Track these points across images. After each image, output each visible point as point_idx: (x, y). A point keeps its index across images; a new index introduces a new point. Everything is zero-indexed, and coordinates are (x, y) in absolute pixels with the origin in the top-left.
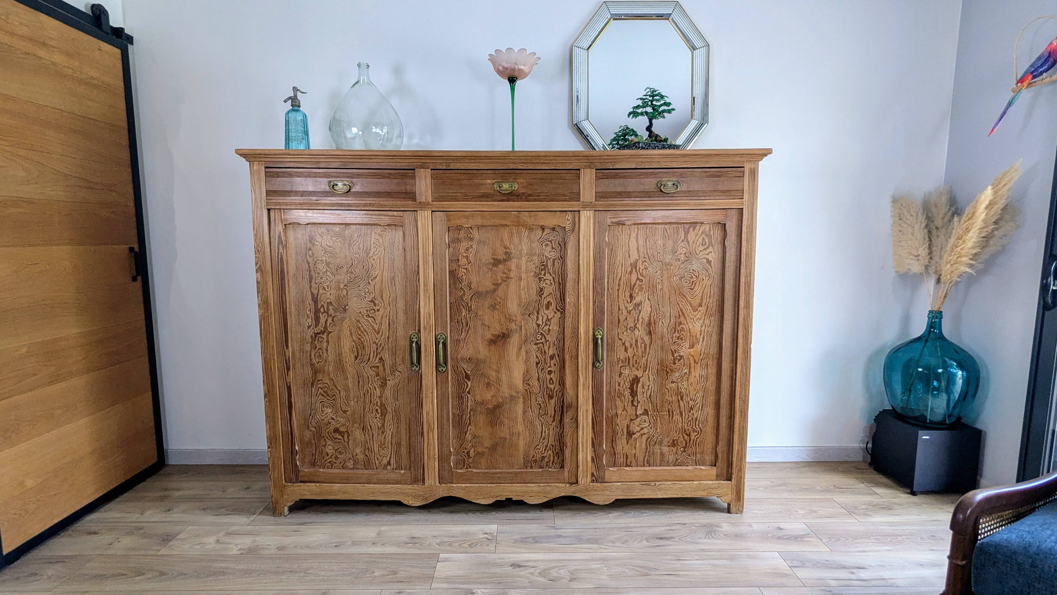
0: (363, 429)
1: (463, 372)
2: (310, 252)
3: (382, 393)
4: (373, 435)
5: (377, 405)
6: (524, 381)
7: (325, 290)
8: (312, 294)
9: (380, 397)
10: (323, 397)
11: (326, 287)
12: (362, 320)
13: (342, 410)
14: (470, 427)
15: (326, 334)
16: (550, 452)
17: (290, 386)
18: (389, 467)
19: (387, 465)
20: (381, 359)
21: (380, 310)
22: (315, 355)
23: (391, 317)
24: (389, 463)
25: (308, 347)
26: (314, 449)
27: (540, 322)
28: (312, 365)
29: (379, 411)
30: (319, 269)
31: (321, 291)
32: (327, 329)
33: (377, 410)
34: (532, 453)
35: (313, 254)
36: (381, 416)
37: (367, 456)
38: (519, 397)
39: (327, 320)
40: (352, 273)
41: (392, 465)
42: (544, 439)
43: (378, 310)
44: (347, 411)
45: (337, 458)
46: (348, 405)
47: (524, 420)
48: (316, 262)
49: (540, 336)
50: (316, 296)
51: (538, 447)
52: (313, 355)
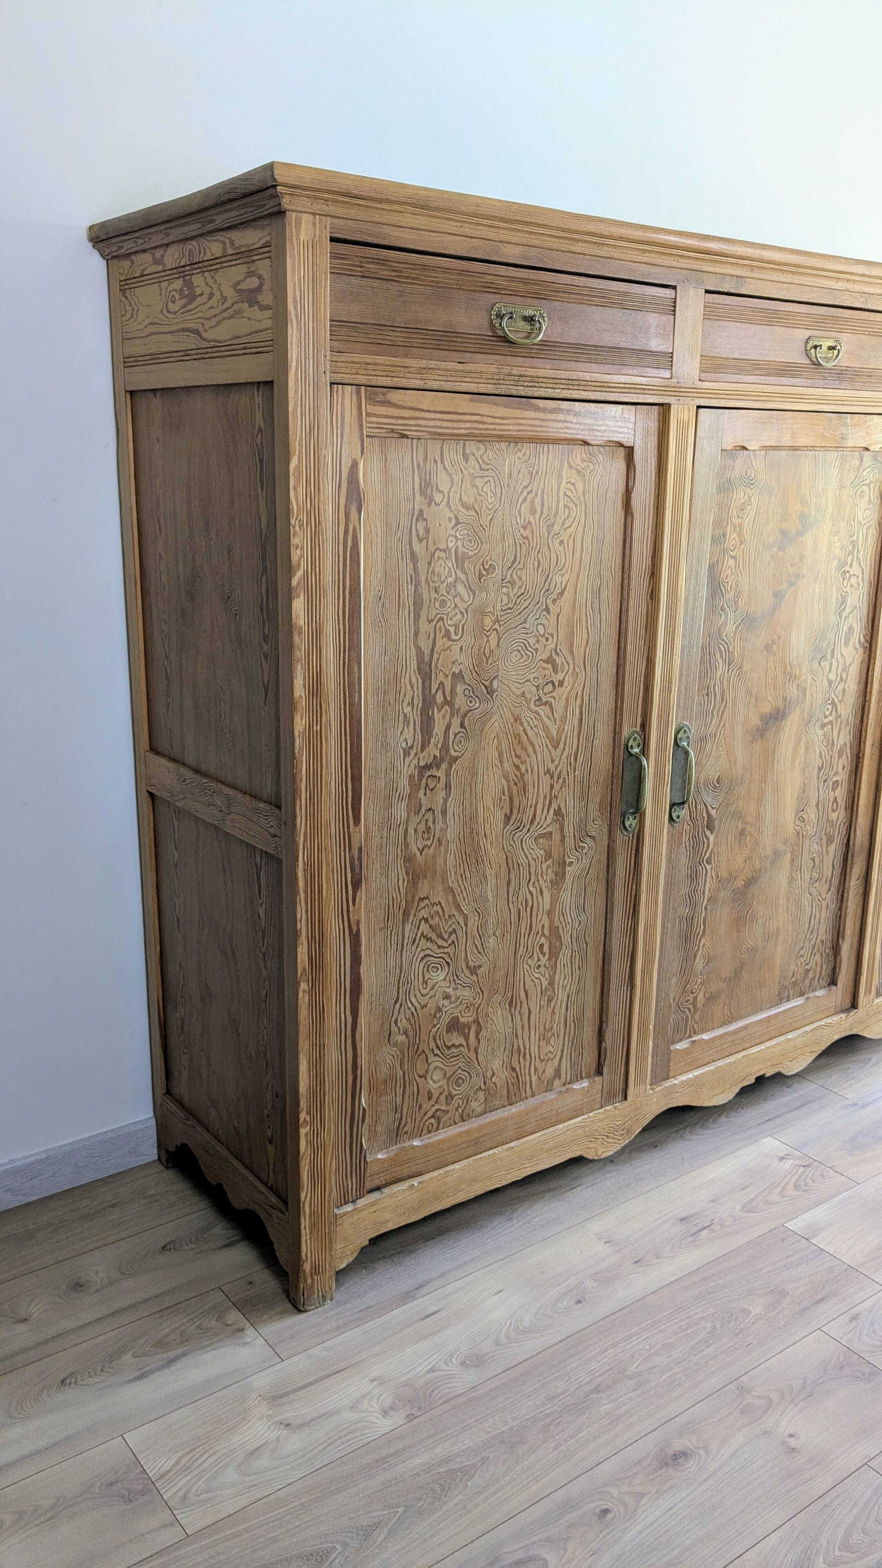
0: (511, 1004)
1: (705, 815)
2: (421, 526)
3: (554, 901)
4: (530, 1013)
5: (543, 935)
6: (797, 813)
7: (450, 639)
8: (420, 652)
9: (550, 913)
10: (429, 944)
11: (452, 629)
12: (525, 716)
13: (468, 967)
14: (703, 941)
15: (444, 766)
16: (818, 957)
17: (358, 931)
18: (557, 1082)
19: (554, 1079)
20: (558, 813)
21: (566, 684)
22: (415, 830)
23: (586, 698)
24: (557, 1073)
25: (400, 811)
26: (399, 1092)
27: (832, 677)
28: (408, 859)
29: (546, 949)
30: (439, 575)
31: (439, 643)
32: (447, 751)
33: (542, 945)
34: (792, 967)
35: (427, 530)
36: (550, 959)
37: (514, 1069)
38: (785, 852)
39: (448, 727)
40: (512, 583)
41: (563, 1076)
42: (812, 933)
43: (561, 683)
44: (480, 966)
45: (450, 1098)
46: (481, 950)
47: (788, 899)
48: (433, 555)
49: (830, 707)
50: (427, 658)
51: (802, 953)
52: (411, 831)
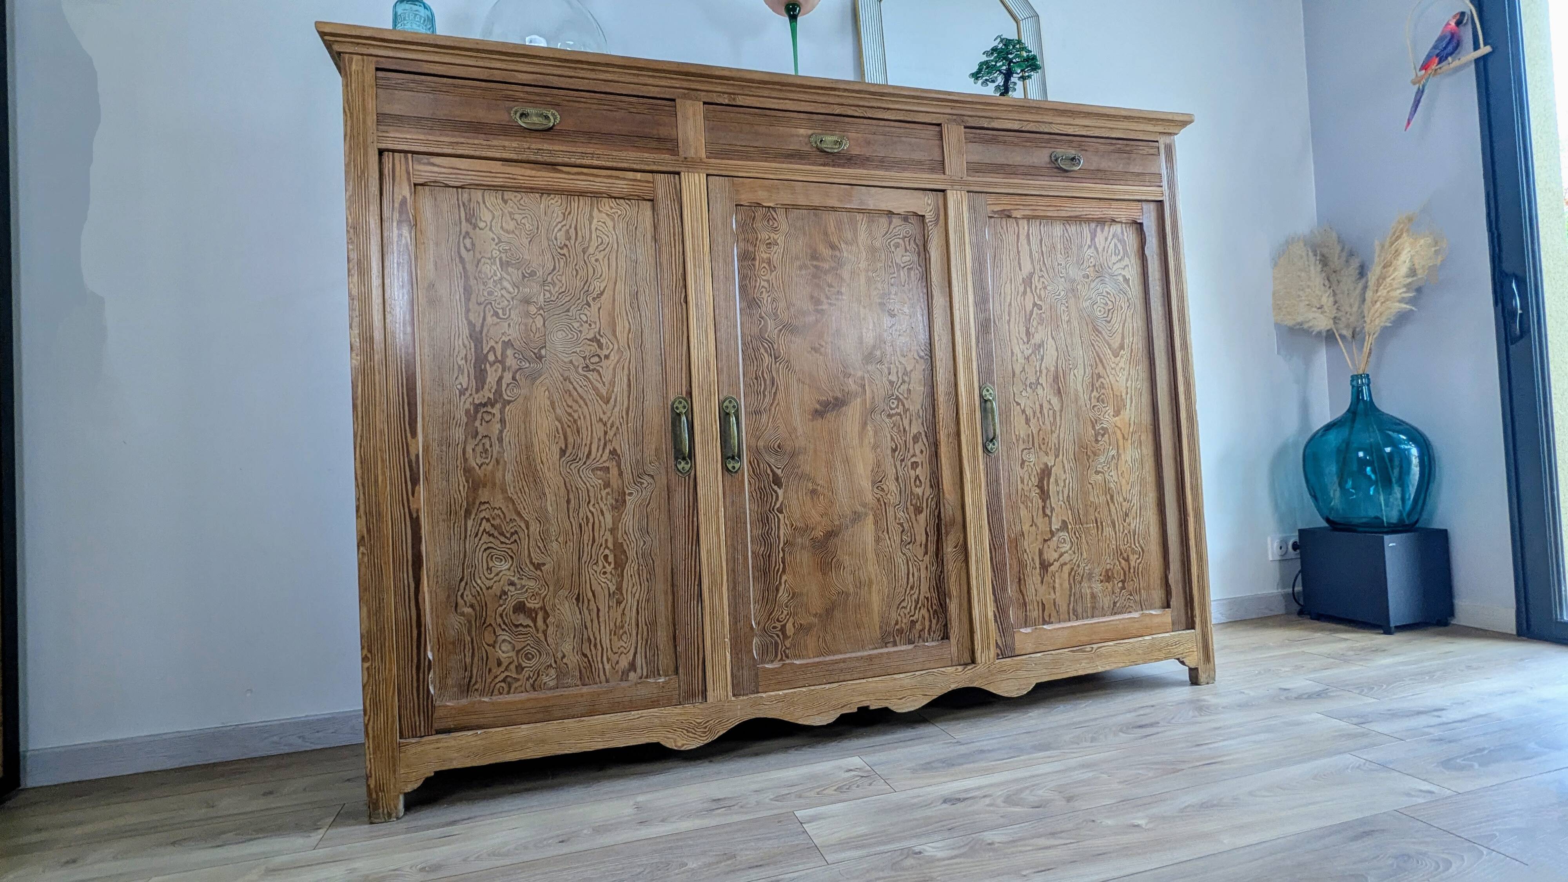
0: (578, 599)
1: (769, 471)
2: (468, 242)
3: (616, 521)
4: (598, 610)
5: (607, 547)
6: (874, 483)
7: (498, 317)
8: (471, 324)
9: (613, 531)
10: (491, 539)
11: (500, 312)
12: (573, 376)
13: (531, 562)
14: (784, 578)
15: (498, 406)
16: (924, 611)
17: (418, 517)
18: (632, 675)
19: (629, 670)
20: (613, 452)
21: (612, 357)
22: (473, 450)
23: (633, 371)
24: (632, 666)
25: (458, 434)
26: (469, 654)
27: (893, 378)
28: (468, 471)
29: (611, 559)
30: (485, 273)
31: (489, 320)
32: (501, 395)
33: (606, 557)
34: (894, 615)
35: (473, 244)
36: (615, 568)
37: (585, 656)
38: (866, 514)
39: (501, 378)
40: (554, 284)
41: (639, 670)
42: (912, 588)
43: (607, 357)
44: (544, 564)
45: (520, 668)
46: (545, 551)
47: (877, 555)
48: (479, 261)
49: (896, 402)
50: (478, 329)
51: (904, 604)
52: (469, 449)
